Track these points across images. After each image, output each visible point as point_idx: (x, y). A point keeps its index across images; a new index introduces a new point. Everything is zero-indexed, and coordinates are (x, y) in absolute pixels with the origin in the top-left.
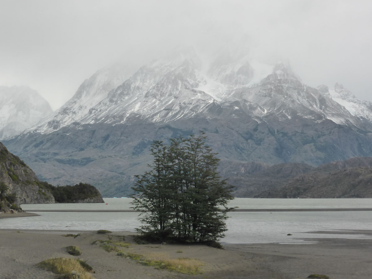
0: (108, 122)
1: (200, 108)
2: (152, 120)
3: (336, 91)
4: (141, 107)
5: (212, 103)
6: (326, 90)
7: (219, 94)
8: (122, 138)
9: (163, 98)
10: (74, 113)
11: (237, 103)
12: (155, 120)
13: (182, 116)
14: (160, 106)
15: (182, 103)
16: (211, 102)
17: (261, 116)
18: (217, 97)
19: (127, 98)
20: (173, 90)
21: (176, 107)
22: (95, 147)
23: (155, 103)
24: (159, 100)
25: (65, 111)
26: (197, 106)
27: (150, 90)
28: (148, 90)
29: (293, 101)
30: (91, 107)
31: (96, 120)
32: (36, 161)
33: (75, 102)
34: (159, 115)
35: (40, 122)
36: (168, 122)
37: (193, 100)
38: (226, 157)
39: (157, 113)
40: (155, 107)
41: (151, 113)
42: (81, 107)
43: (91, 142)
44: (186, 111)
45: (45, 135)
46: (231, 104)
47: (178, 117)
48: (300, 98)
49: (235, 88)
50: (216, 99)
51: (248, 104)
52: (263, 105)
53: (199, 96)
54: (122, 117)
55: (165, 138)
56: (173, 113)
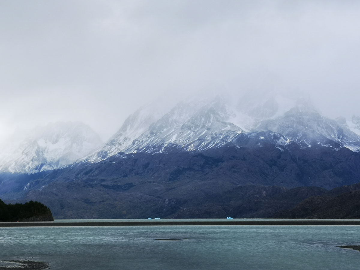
0: (149, 151)
1: (229, 138)
2: (187, 149)
3: (353, 122)
4: (177, 137)
5: (240, 134)
6: (344, 121)
7: (247, 125)
8: (160, 165)
9: (197, 129)
10: (120, 144)
11: (262, 134)
12: (189, 149)
13: (214, 145)
14: (194, 137)
15: (213, 134)
16: (240, 132)
17: (284, 144)
18: (245, 128)
19: (165, 130)
20: (206, 123)
21: (208, 138)
22: (137, 174)
23: (190, 134)
24: (193, 132)
25: (112, 143)
26: (227, 136)
27: (186, 122)
28: (183, 123)
29: (313, 131)
30: (135, 139)
31: (138, 150)
32: (84, 186)
33: (121, 135)
34: (193, 144)
35: (90, 153)
36: (201, 151)
37: (223, 131)
38: (252, 182)
39: (191, 143)
40: (190, 137)
41: (186, 143)
42: (126, 139)
43: (133, 170)
44: (217, 141)
45: (94, 164)
46: (257, 134)
47: (210, 146)
48: (319, 128)
49: (262, 120)
50: (244, 130)
51: (272, 134)
52: (286, 135)
53: (229, 127)
54: (160, 147)
55: (198, 165)
56: (206, 143)
